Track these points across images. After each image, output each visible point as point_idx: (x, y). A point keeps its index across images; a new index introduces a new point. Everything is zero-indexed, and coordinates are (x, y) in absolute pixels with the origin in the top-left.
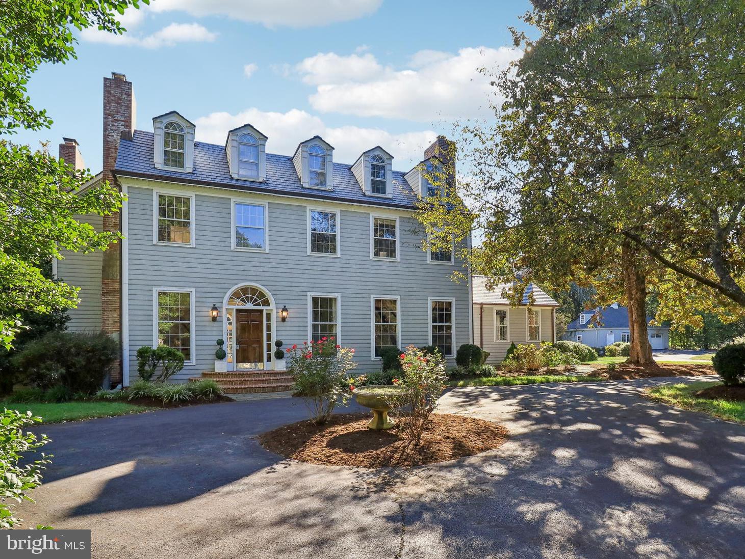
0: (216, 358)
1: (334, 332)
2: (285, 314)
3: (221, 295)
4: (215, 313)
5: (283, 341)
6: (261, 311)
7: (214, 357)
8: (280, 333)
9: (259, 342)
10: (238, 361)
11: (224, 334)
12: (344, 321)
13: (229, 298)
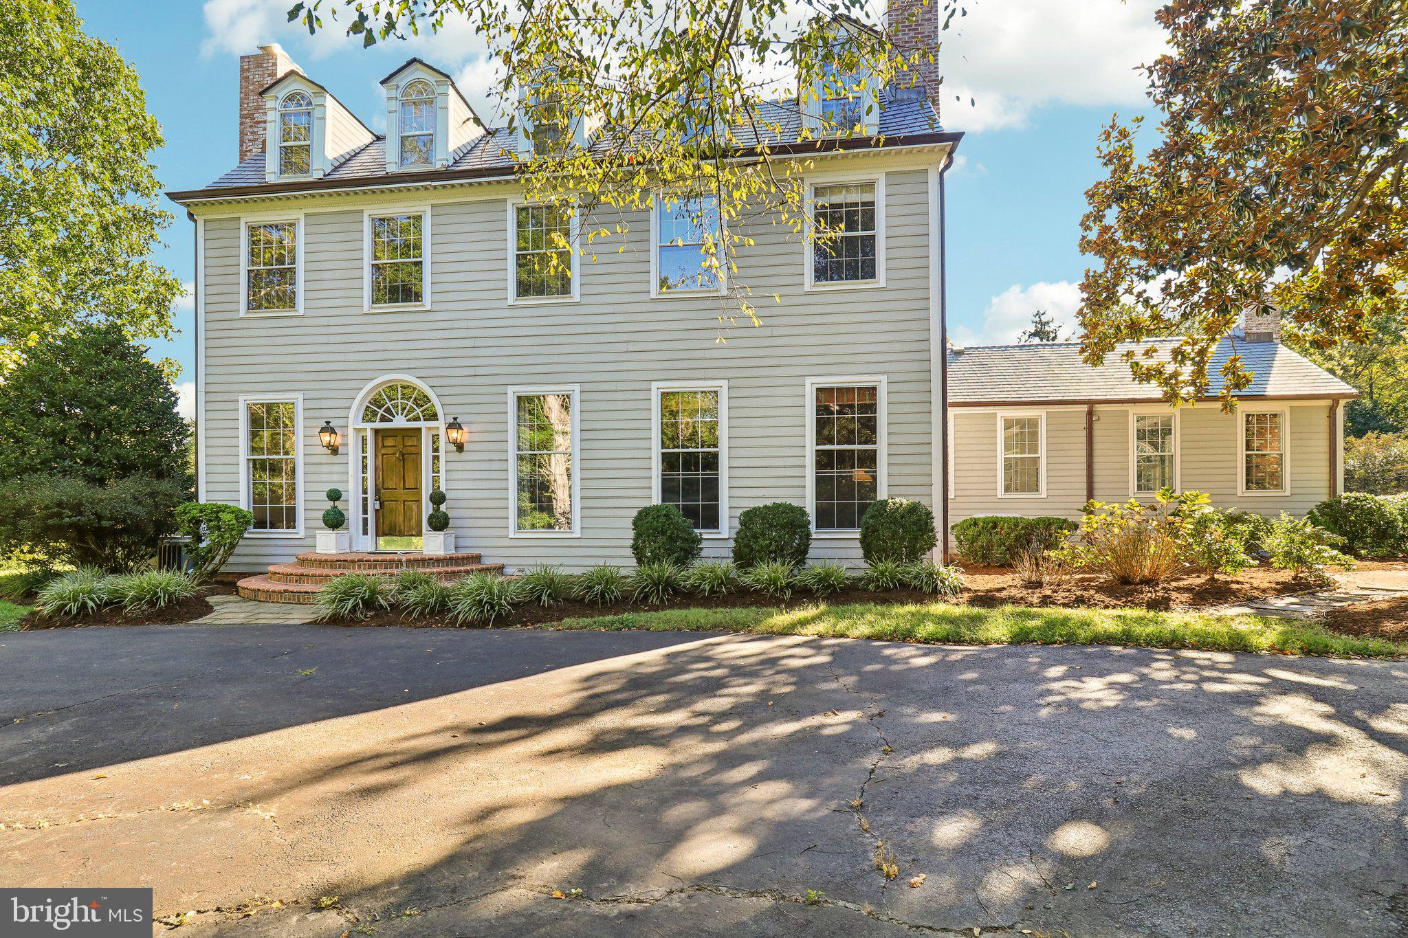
0: (322, 524)
2: (455, 434)
3: (344, 403)
4: (327, 438)
5: (445, 492)
6: (420, 430)
7: (320, 522)
8: (454, 475)
10: (380, 532)
11: (351, 480)
12: (587, 445)
13: (364, 407)
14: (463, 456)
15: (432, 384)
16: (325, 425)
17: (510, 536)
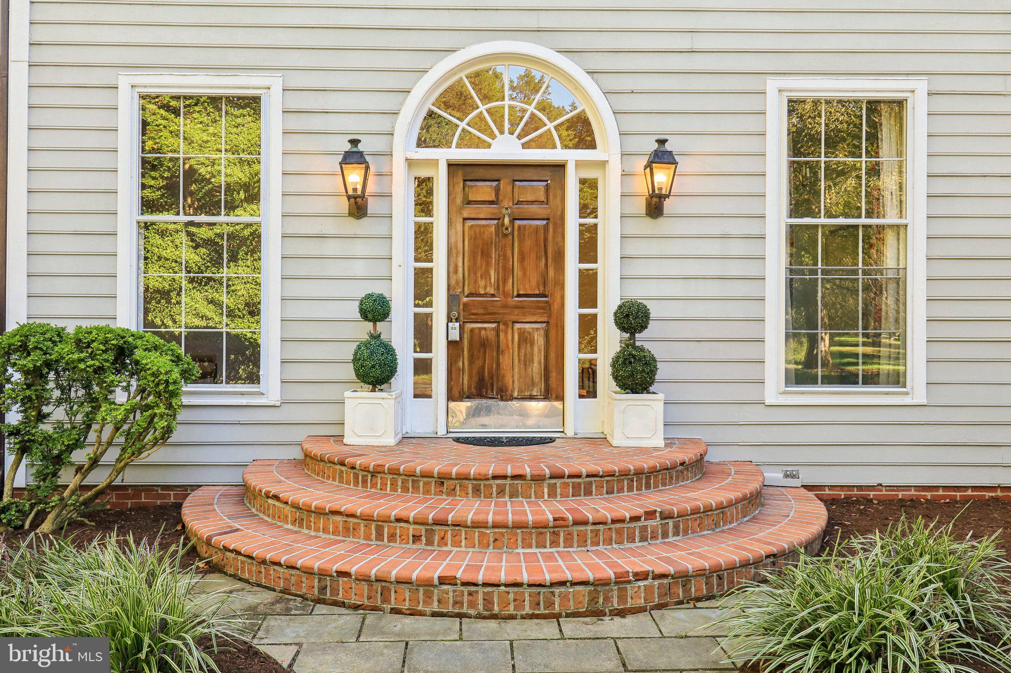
0: (352, 376)
1: (889, 261)
2: (662, 177)
3: (387, 102)
4: (354, 177)
5: (650, 305)
6: (559, 168)
7: (349, 371)
8: (638, 268)
9: (547, 308)
10: (456, 392)
11: (397, 274)
12: (943, 207)
13: (424, 113)
14: (661, 225)
15: (593, 67)
16: (348, 147)
17: (768, 402)
